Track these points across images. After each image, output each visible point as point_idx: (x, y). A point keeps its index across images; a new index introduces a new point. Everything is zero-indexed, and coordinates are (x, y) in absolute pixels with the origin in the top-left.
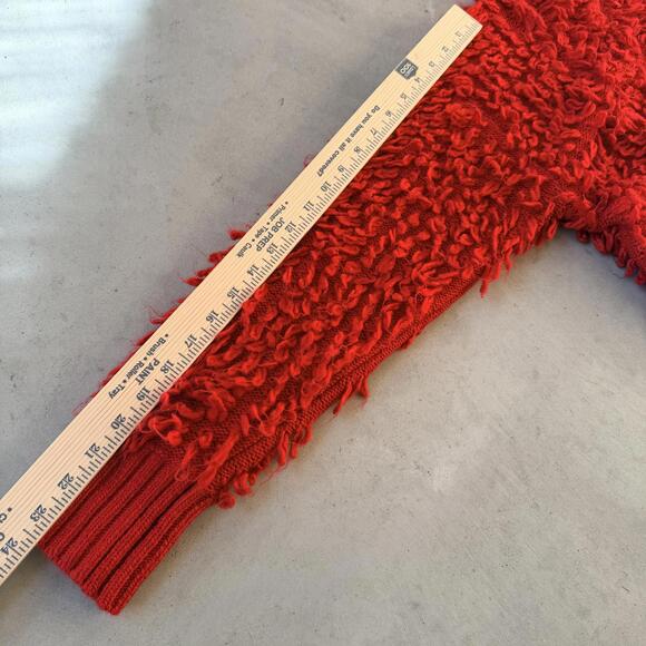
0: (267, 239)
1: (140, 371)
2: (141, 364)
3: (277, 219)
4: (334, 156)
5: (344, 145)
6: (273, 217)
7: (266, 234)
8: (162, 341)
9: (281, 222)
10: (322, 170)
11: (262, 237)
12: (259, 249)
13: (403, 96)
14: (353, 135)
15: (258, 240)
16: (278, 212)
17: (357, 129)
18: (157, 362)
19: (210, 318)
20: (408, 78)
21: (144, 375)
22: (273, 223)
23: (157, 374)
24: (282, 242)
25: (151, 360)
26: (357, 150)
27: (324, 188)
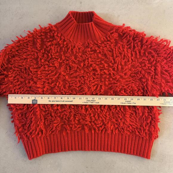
0: (92, 101)
1: (129, 102)
2: (128, 103)
3: (87, 102)
4: (66, 101)
5: (63, 101)
6: (87, 103)
7: (91, 102)
8: (122, 103)
9: (87, 101)
10: (71, 101)
11: (93, 102)
12: (95, 101)
13: (42, 98)
14: (59, 101)
15: (94, 102)
16: (86, 103)
17: (57, 101)
18: (126, 101)
19: (113, 99)
20: (37, 100)
21: (129, 101)
22: (89, 102)
23: (128, 100)
24: (91, 98)
25: (126, 102)
26: (62, 98)
27: (74, 98)
